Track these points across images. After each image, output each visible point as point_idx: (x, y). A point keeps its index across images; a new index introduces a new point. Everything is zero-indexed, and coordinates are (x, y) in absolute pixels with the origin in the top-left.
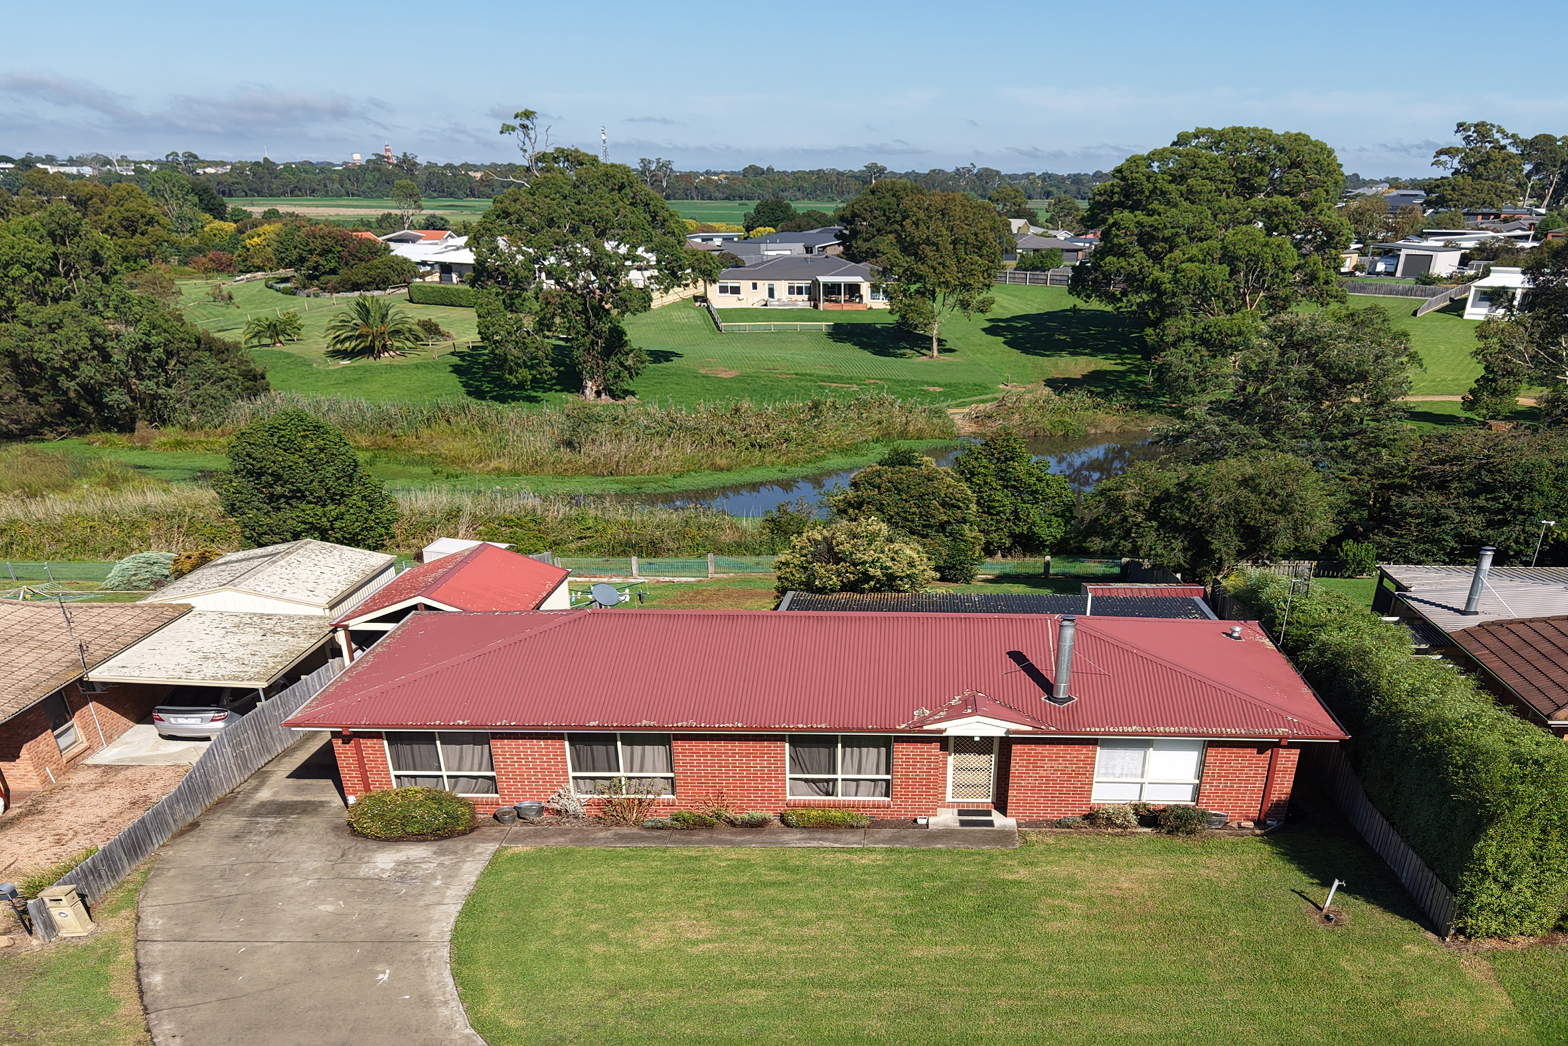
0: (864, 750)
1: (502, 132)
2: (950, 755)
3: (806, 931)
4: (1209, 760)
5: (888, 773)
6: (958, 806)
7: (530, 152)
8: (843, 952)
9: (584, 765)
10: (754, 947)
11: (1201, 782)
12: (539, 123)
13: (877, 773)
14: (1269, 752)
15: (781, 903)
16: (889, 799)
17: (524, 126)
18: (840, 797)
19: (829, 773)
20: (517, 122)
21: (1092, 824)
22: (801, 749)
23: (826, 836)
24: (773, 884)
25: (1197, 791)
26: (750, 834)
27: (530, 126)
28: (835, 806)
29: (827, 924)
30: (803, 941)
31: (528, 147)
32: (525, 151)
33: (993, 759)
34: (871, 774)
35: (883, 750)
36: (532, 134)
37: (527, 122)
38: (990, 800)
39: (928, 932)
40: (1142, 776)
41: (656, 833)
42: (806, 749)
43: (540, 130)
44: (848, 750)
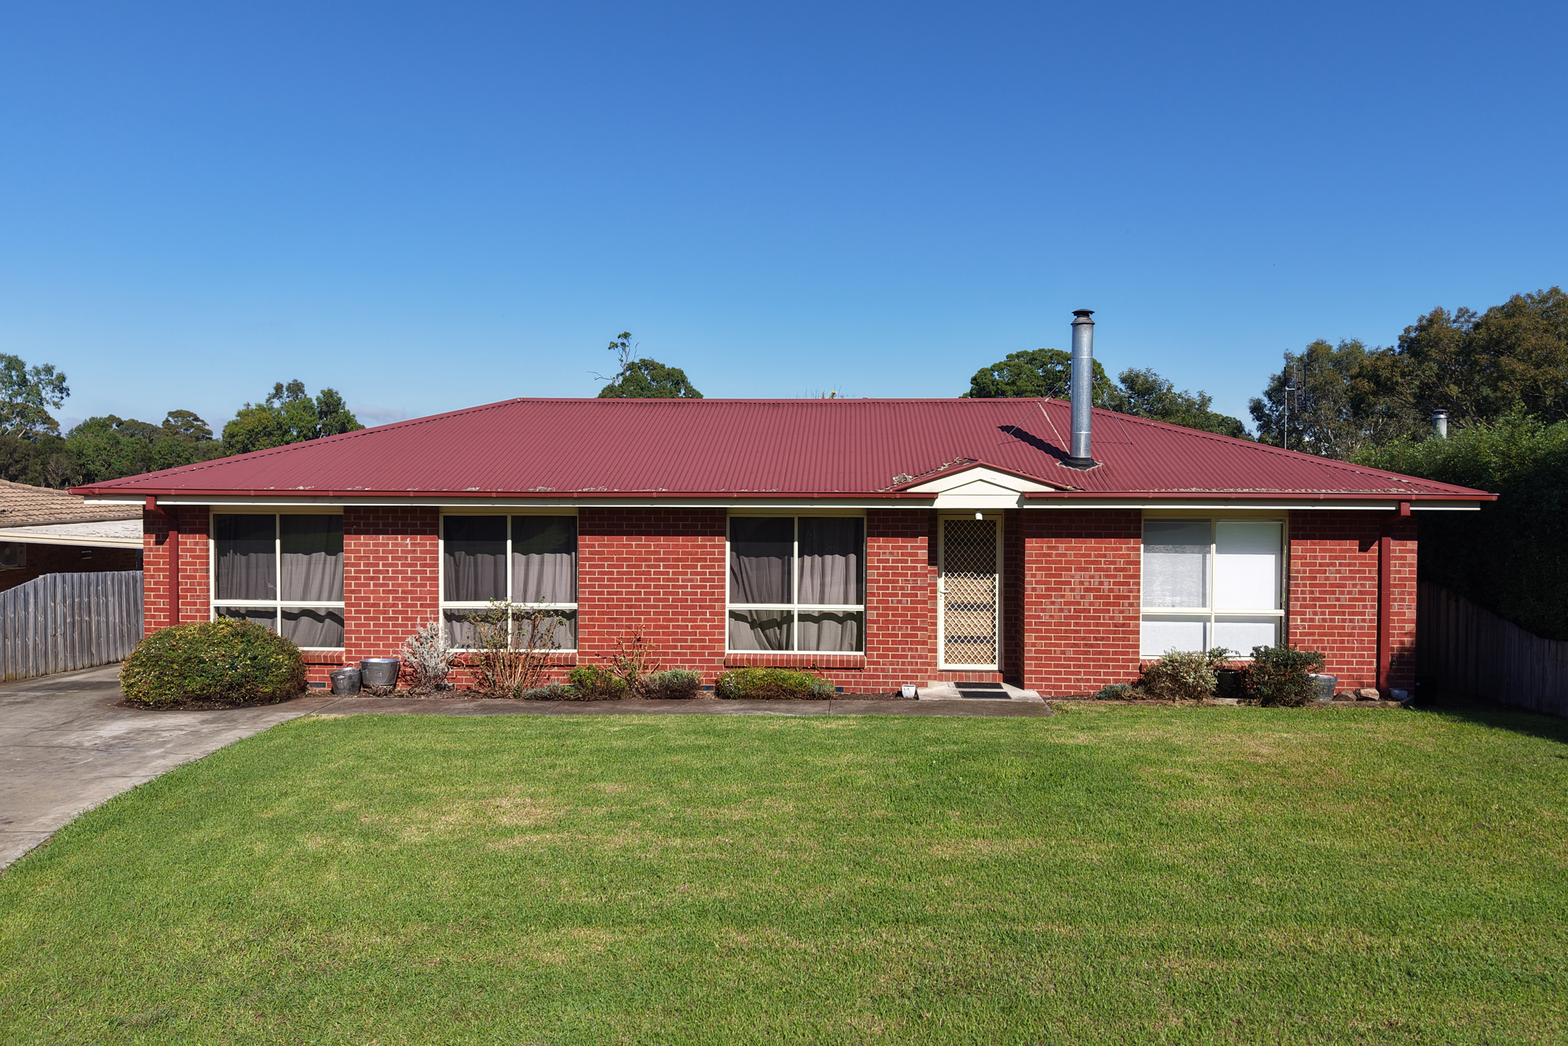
0: (828, 558)
1: (609, 348)
2: (940, 576)
3: (725, 813)
4: (1296, 565)
5: (859, 602)
6: (954, 677)
7: (625, 361)
8: (792, 849)
9: (463, 592)
10: (619, 840)
11: (1288, 613)
12: (632, 341)
13: (846, 602)
14: (1375, 547)
15: (689, 772)
16: (862, 653)
17: (623, 344)
18: (796, 652)
19: (782, 602)
20: (620, 341)
21: (1150, 692)
22: (746, 559)
23: (776, 706)
24: (681, 749)
25: (1284, 628)
26: (668, 704)
27: (627, 344)
28: (788, 664)
29: (766, 802)
30: (719, 827)
31: (624, 358)
32: (622, 361)
33: (997, 583)
34: (838, 603)
35: (853, 557)
36: (627, 349)
37: (625, 341)
38: (995, 667)
39: (954, 815)
40: (1204, 605)
41: (536, 704)
42: (753, 559)
43: (632, 346)
44: (807, 559)
